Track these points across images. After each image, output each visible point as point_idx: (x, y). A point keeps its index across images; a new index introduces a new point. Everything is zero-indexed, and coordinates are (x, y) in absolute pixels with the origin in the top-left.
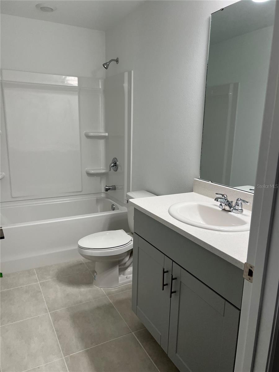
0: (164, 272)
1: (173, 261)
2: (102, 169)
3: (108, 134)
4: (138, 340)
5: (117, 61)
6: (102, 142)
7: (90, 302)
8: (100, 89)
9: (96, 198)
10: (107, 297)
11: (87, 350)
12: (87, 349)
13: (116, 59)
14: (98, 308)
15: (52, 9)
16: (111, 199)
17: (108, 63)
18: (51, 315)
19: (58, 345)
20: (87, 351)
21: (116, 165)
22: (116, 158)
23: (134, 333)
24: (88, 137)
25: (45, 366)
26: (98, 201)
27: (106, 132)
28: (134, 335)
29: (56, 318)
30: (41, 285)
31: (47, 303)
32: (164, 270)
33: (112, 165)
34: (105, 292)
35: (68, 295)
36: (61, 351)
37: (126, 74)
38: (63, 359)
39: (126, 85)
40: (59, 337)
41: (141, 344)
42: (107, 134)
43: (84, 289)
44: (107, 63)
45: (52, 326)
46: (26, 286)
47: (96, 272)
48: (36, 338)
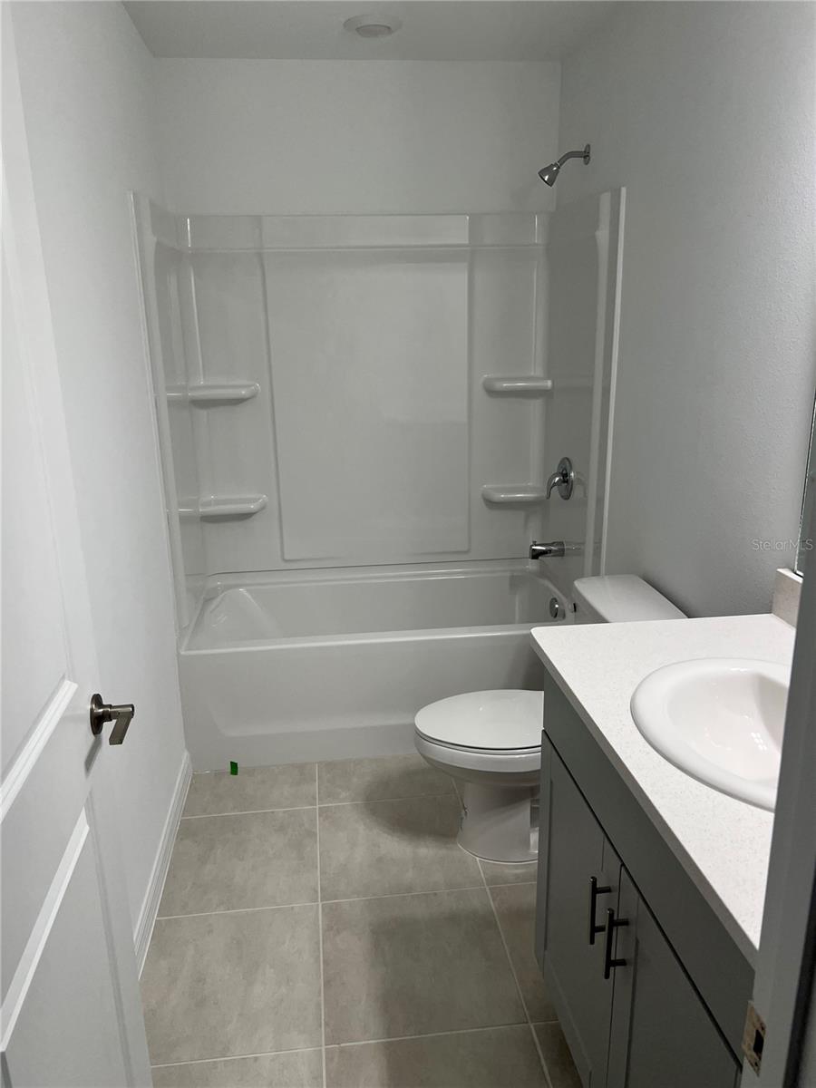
0: (595, 890)
1: (623, 865)
2: (529, 486)
3: (553, 383)
4: (540, 1052)
5: (586, 155)
6: (535, 407)
7: (436, 894)
8: (537, 245)
9: (508, 574)
10: (487, 889)
11: (388, 1042)
12: (389, 1040)
13: (583, 150)
14: (453, 919)
15: (389, 28)
16: (551, 581)
17: (555, 165)
18: (323, 910)
19: (318, 1005)
20: (388, 1046)
21: (567, 482)
22: (568, 459)
23: (535, 1026)
24: (492, 392)
25: (273, 1060)
26: (515, 582)
27: (548, 378)
28: (533, 1029)
29: (335, 921)
30: (320, 816)
31: (323, 873)
32: (594, 883)
33: (557, 479)
34: (484, 873)
35: (380, 860)
36: (320, 1026)
37: (606, 199)
38: (321, 1050)
39: (603, 235)
40: (327, 983)
41: (545, 1069)
42: (549, 383)
43: (427, 851)
44: (552, 166)
45: (318, 943)
46: (284, 812)
47: (465, 809)
48: (272, 970)
